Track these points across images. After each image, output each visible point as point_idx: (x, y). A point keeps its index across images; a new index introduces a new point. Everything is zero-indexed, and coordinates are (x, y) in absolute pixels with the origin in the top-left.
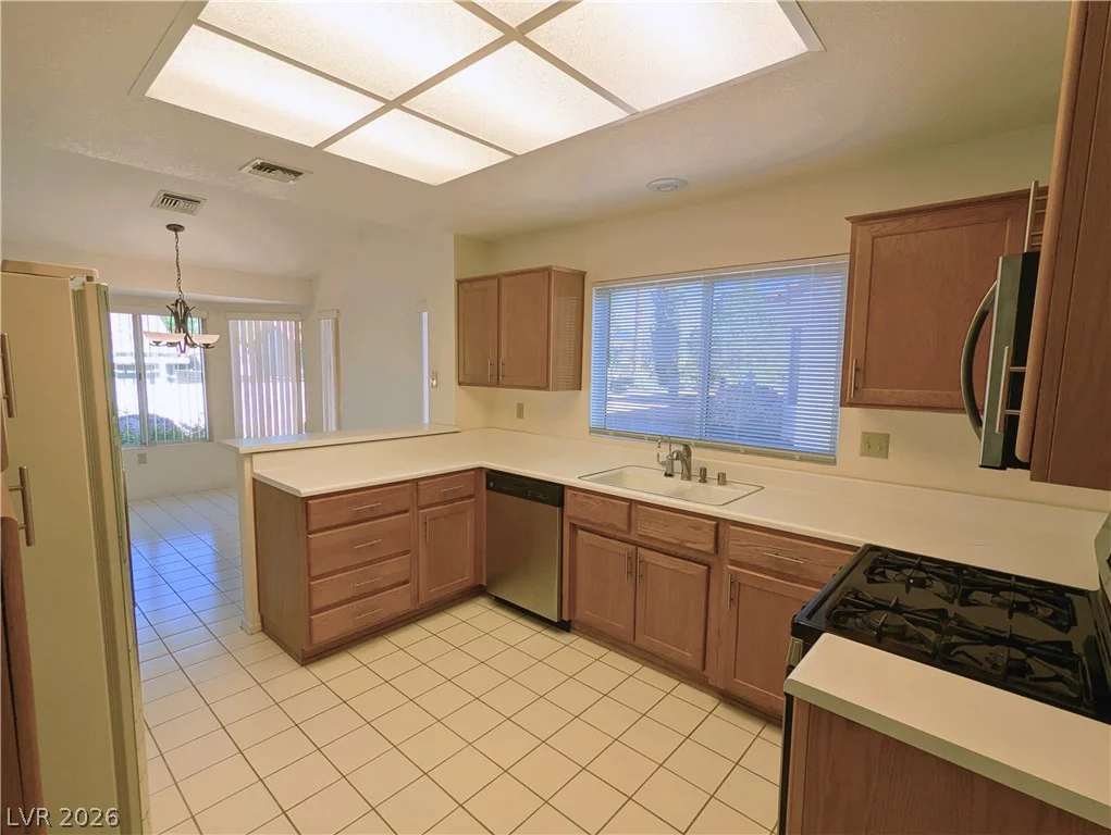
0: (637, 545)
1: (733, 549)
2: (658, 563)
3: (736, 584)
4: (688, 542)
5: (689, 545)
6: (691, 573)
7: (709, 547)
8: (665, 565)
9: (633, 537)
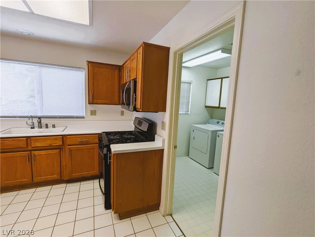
0: (31, 151)
1: (68, 142)
2: (41, 154)
3: (71, 151)
4: (53, 144)
5: (53, 145)
6: (54, 153)
7: (61, 143)
8: (43, 153)
9: (30, 148)
